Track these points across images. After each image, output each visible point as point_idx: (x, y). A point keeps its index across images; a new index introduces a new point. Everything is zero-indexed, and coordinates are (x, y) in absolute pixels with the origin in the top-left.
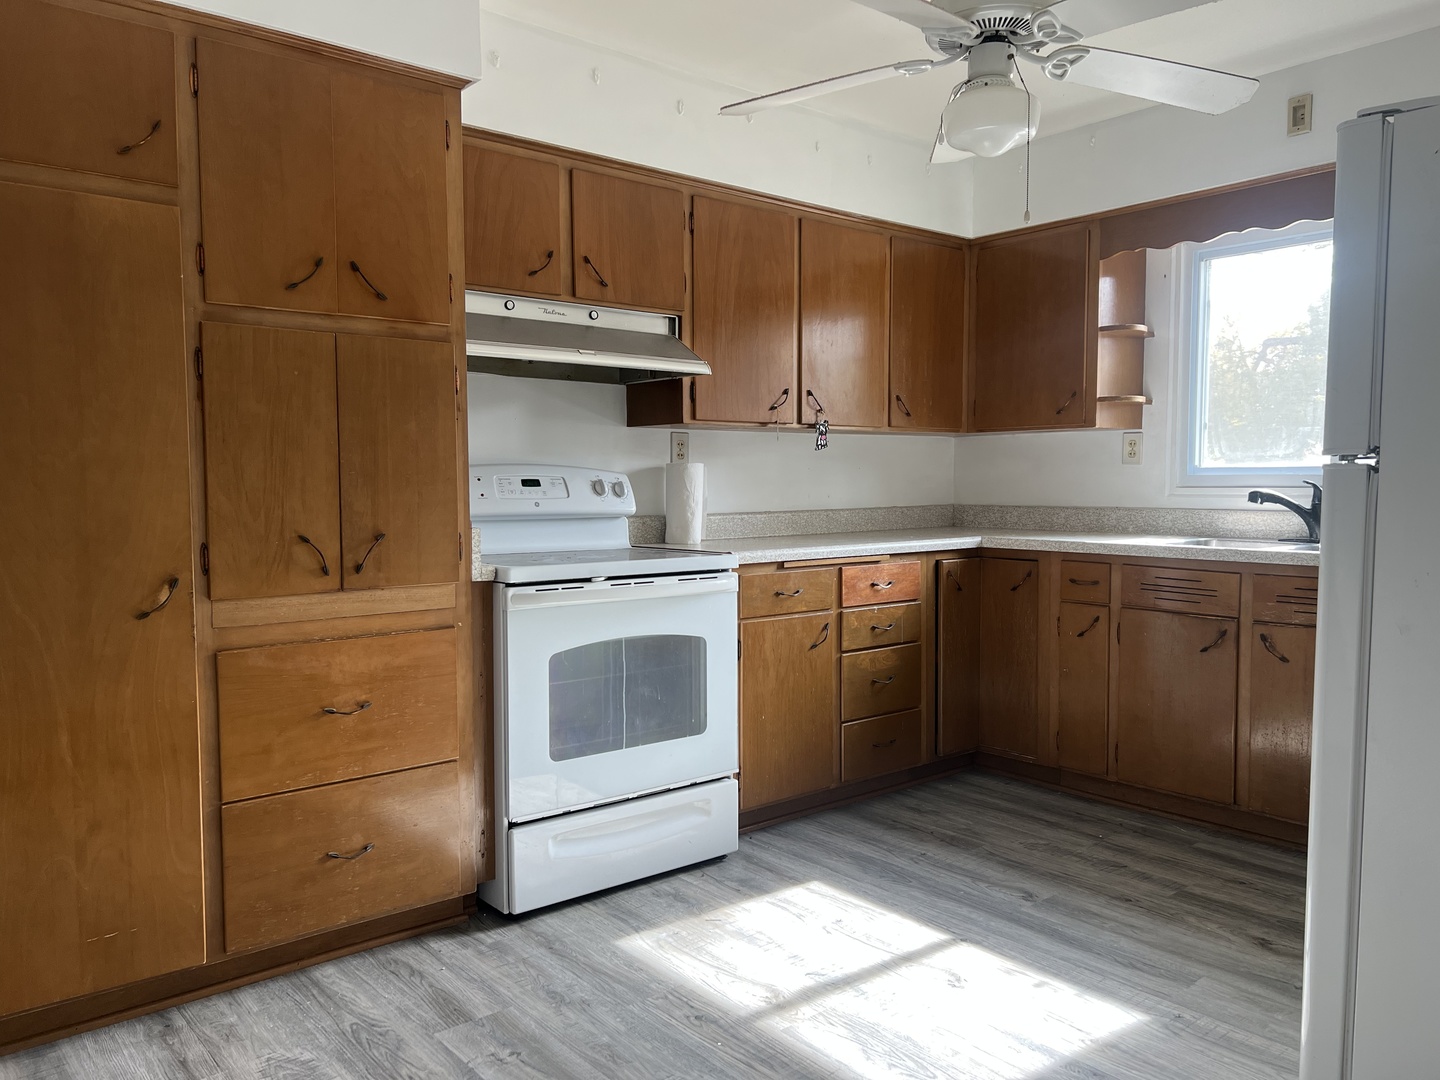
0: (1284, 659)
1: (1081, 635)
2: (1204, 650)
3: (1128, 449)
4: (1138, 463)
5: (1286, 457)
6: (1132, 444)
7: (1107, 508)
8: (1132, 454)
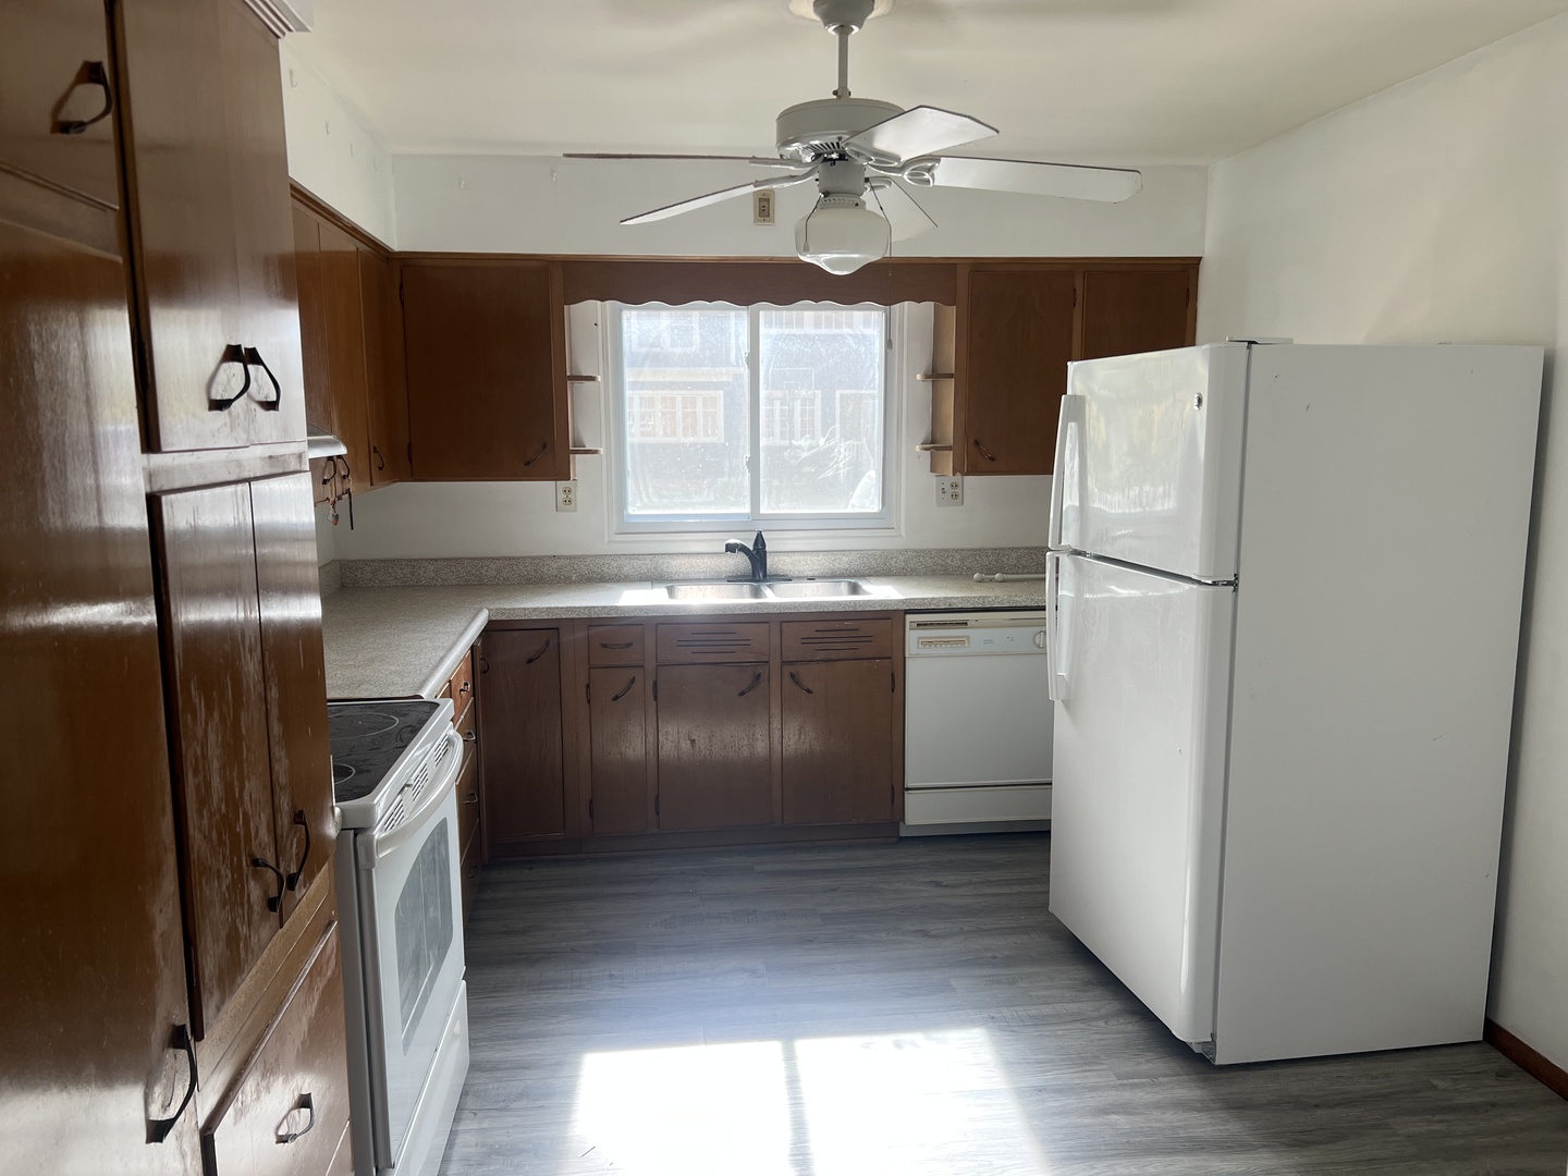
0: (809, 691)
1: (616, 698)
2: (742, 694)
3: (562, 496)
4: (575, 511)
5: (707, 504)
6: (567, 491)
7: (545, 557)
8: (568, 502)
